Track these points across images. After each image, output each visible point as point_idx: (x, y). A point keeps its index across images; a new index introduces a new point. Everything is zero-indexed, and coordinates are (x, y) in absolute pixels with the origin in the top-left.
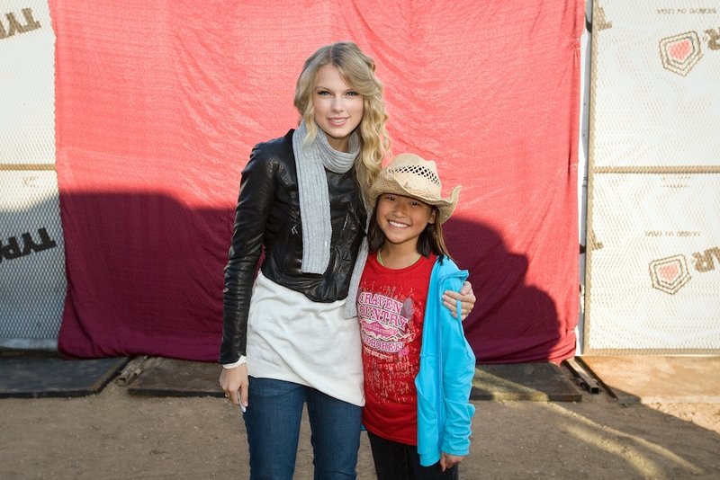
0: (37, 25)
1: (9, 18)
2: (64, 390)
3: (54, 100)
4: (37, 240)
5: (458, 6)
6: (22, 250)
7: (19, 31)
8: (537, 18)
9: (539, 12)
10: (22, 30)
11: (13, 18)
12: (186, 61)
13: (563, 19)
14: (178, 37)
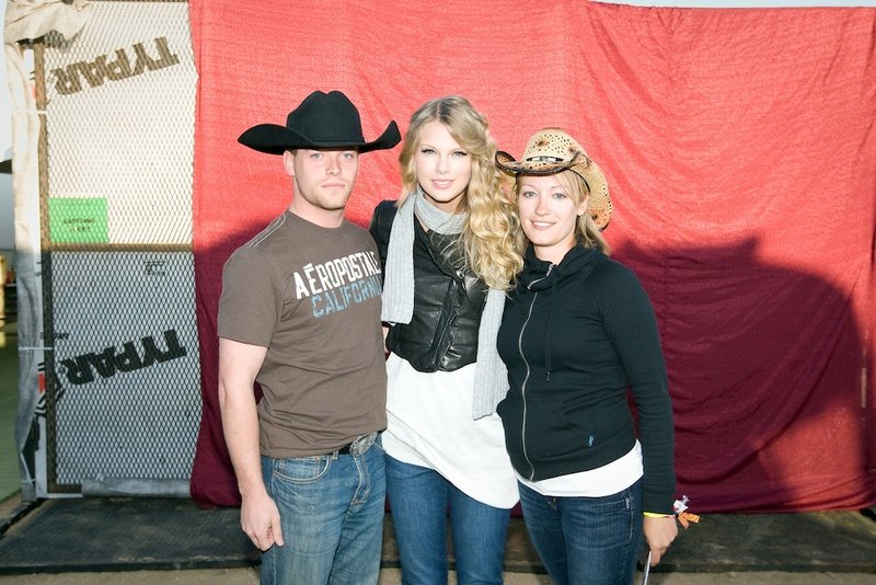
0: (174, 60)
1: (137, 51)
2: (217, 558)
3: (192, 158)
4: (163, 346)
5: (733, 40)
6: (142, 360)
7: (150, 69)
8: (834, 59)
9: (838, 51)
10: (153, 66)
11: (143, 51)
12: (374, 108)
13: (869, 59)
14: (363, 77)
